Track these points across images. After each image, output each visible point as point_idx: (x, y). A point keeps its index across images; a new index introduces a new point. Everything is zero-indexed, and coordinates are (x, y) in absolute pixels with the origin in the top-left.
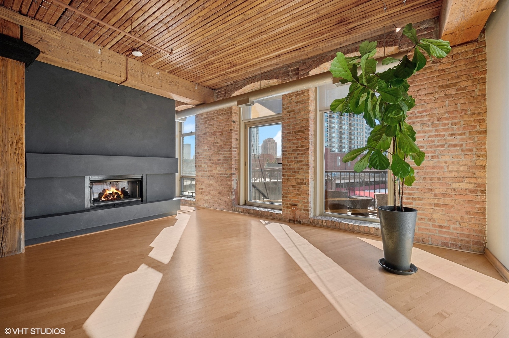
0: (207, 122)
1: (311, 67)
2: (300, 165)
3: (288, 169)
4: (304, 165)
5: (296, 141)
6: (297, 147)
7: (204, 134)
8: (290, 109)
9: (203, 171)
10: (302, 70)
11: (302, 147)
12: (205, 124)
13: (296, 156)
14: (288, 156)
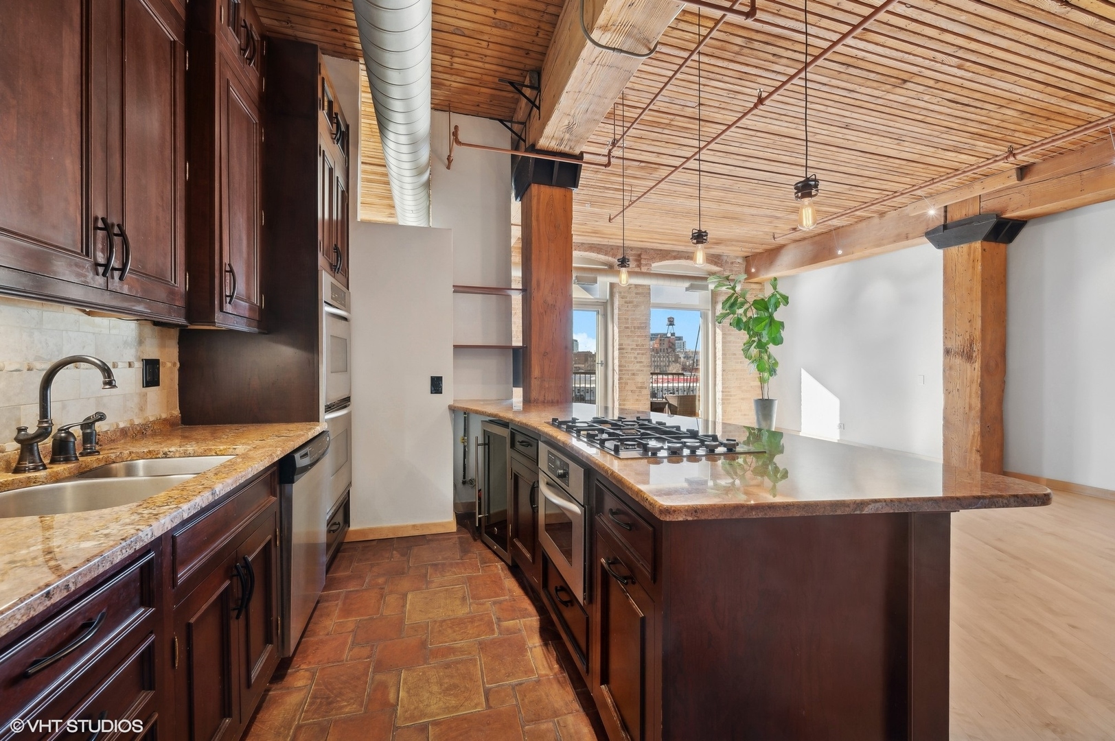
1: (653, 259)
2: (641, 367)
3: (626, 370)
4: (644, 366)
5: (636, 338)
6: (637, 346)
8: (628, 299)
10: (645, 259)
11: (643, 345)
13: (636, 355)
14: (626, 355)
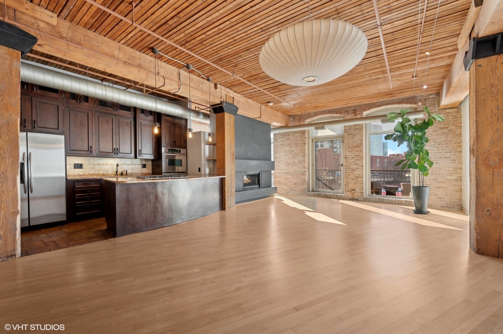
0: (284, 137)
1: (364, 110)
2: (357, 166)
3: (348, 168)
4: (360, 166)
5: (354, 152)
6: (355, 156)
7: (281, 145)
8: (350, 133)
9: (281, 170)
10: (359, 111)
11: (359, 155)
12: (282, 138)
13: (354, 160)
14: (349, 161)
